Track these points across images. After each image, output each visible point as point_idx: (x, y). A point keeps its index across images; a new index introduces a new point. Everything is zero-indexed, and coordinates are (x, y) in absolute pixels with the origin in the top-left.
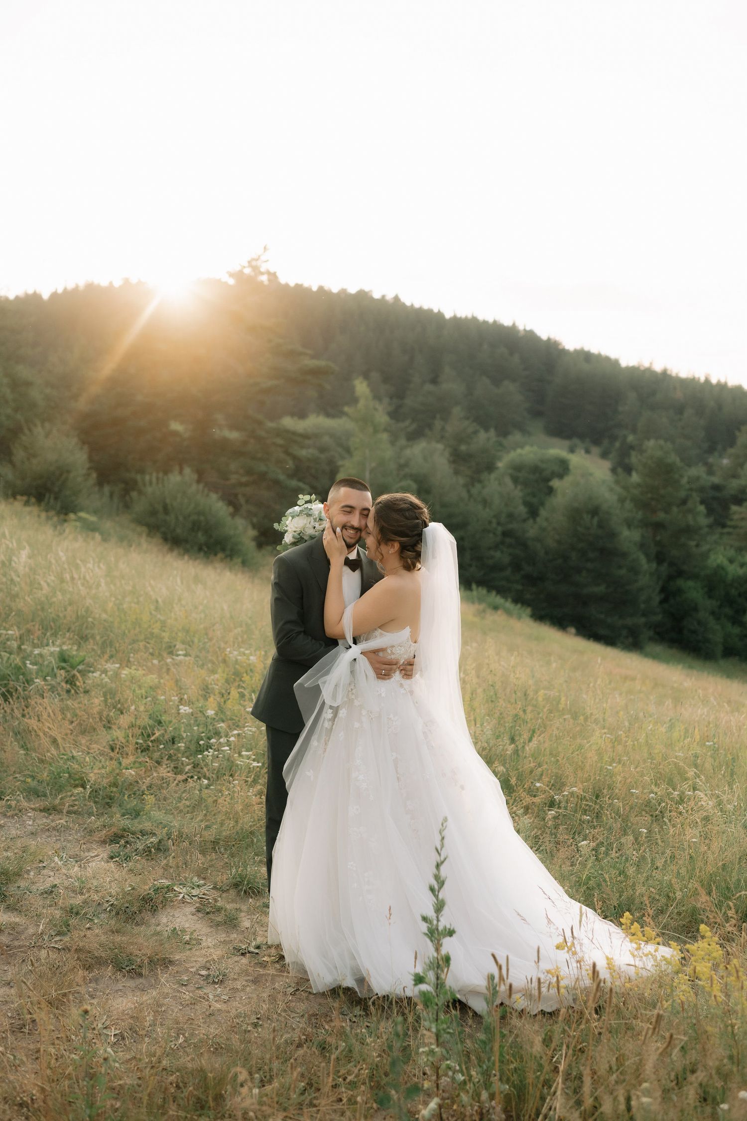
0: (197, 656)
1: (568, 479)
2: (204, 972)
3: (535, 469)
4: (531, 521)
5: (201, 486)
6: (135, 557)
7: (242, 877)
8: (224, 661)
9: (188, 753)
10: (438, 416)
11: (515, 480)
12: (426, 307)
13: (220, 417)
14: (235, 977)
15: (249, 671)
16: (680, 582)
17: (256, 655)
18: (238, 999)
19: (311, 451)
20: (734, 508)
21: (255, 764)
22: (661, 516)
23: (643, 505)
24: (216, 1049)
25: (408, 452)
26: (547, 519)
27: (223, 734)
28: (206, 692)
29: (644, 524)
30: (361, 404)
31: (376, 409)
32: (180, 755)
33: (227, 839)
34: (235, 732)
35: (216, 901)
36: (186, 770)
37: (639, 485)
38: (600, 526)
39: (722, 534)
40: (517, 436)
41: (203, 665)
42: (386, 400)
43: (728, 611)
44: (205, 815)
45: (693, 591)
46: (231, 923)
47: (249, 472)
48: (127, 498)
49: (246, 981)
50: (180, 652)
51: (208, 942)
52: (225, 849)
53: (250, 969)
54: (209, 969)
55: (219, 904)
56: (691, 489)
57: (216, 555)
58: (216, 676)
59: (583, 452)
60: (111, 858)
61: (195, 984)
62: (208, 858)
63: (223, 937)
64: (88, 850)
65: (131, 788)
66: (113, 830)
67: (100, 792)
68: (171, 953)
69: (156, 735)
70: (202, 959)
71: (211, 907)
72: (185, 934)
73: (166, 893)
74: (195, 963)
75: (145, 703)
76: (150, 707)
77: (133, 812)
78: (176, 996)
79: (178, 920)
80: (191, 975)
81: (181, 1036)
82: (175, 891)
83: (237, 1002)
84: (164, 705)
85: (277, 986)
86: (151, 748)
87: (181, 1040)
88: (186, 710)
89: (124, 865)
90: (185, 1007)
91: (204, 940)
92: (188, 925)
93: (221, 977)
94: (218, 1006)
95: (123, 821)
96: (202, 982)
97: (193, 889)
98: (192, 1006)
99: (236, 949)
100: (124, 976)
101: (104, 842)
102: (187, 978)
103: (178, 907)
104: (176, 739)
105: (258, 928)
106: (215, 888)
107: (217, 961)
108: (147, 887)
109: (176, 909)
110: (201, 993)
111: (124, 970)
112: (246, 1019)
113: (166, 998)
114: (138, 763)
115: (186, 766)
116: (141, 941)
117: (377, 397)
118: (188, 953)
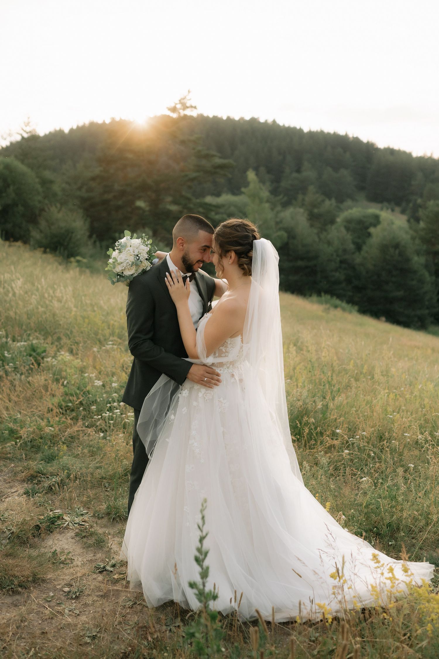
1: (379, 227)
2: (66, 589)
3: (360, 222)
4: (358, 253)
10: (300, 192)
11: (347, 229)
14: (89, 593)
18: (87, 613)
22: (438, 247)
25: (282, 215)
26: (367, 252)
29: (427, 253)
30: (252, 186)
31: (261, 189)
38: (400, 255)
40: (349, 202)
42: (268, 183)
46: (99, 544)
49: (97, 596)
51: (78, 561)
53: (103, 586)
54: (71, 586)
55: (93, 530)
59: (389, 210)
60: (25, 494)
61: (57, 600)
62: (94, 492)
63: (90, 557)
64: (11, 487)
65: (53, 440)
66: (30, 472)
67: (29, 444)
68: (45, 574)
69: (79, 400)
70: (69, 577)
71: (87, 532)
72: (62, 555)
73: (56, 521)
74: (62, 581)
75: (75, 379)
76: (77, 381)
77: (51, 457)
78: (39, 611)
79: (61, 543)
80: (56, 592)
81: (33, 649)
82: (63, 519)
83: (85, 616)
84: (87, 380)
85: (120, 601)
86: (76, 409)
87: (31, 653)
88: (99, 383)
89: (32, 499)
90: (44, 621)
91: (76, 560)
92: (67, 547)
93: (78, 594)
94: (70, 620)
95: (39, 465)
96: (63, 598)
97: (77, 517)
98: (49, 621)
99: (97, 567)
100: (4, 594)
101: (23, 481)
102: (53, 594)
103: (63, 532)
104: (94, 402)
105: (118, 549)
106: (94, 516)
107: (79, 579)
108: (42, 517)
109: (61, 534)
110: (59, 608)
111: (4, 590)
112: (88, 632)
113: (31, 613)
114: (61, 421)
115: (98, 421)
116: (25, 563)
117: (262, 181)
118: (60, 572)
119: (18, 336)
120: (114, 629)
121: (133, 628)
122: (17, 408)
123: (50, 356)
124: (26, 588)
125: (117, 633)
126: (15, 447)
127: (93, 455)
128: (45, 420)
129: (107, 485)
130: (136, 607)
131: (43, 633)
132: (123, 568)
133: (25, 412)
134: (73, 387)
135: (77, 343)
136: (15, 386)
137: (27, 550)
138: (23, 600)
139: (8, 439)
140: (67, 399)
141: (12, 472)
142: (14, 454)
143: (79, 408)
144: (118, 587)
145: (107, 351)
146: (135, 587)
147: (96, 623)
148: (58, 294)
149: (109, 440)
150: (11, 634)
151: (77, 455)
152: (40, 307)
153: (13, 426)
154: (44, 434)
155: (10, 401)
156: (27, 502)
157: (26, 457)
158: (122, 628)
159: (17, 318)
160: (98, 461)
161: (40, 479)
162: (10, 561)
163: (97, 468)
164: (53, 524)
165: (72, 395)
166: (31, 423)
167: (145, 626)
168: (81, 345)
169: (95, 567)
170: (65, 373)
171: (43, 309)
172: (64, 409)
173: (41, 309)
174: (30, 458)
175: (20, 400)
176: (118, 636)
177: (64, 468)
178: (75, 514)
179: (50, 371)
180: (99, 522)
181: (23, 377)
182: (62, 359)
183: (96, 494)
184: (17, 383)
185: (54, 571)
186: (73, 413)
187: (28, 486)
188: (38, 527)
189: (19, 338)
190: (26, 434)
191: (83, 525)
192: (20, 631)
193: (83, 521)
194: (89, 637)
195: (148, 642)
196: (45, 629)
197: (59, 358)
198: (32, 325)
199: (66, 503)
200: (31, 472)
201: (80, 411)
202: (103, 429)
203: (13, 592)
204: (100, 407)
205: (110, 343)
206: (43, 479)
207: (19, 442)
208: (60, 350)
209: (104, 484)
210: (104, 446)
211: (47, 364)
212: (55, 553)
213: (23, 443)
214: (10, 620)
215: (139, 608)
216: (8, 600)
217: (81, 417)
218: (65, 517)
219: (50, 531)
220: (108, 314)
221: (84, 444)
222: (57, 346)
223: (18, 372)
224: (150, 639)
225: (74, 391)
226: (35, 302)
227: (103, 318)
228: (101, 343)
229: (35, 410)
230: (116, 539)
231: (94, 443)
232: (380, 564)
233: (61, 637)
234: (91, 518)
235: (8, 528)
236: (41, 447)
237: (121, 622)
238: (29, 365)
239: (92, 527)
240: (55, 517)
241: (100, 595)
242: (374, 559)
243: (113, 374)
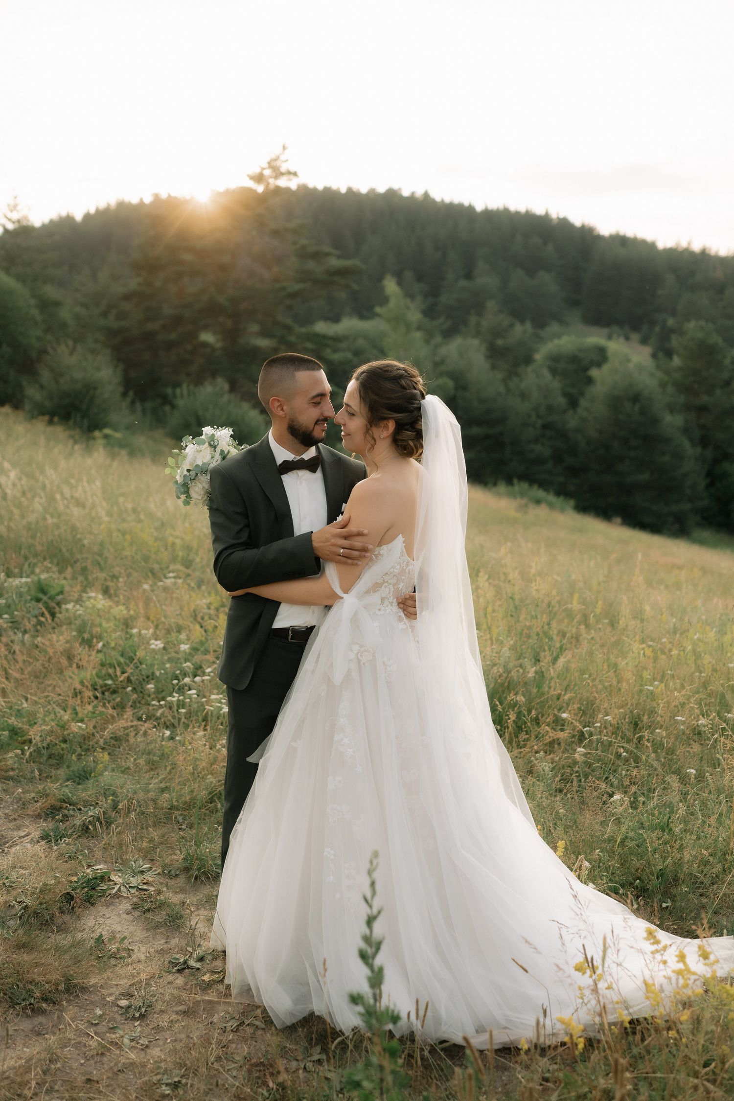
1: (606, 368)
2: (124, 1003)
3: (574, 359)
4: (571, 412)
7: (193, 860)
10: (473, 311)
11: (553, 372)
12: (458, 202)
14: (163, 1008)
18: (160, 1044)
22: (704, 399)
23: (685, 389)
25: (443, 349)
26: (587, 409)
29: (687, 409)
30: (392, 303)
31: (408, 308)
32: (149, 699)
33: (187, 806)
37: (680, 369)
38: (642, 413)
40: (554, 328)
42: (419, 299)
46: (174, 922)
49: (177, 1013)
51: (140, 952)
52: (183, 819)
53: (184, 995)
59: (621, 338)
60: (42, 838)
61: (109, 1022)
62: (160, 832)
63: (160, 944)
64: (18, 828)
65: (86, 744)
66: (49, 802)
67: (44, 752)
68: (87, 976)
69: (126, 675)
70: (126, 981)
71: (151, 902)
72: (113, 942)
73: (98, 885)
74: (115, 989)
75: (115, 638)
76: (121, 642)
77: (83, 774)
78: (80, 1043)
79: (108, 922)
80: (107, 1007)
82: (110, 880)
83: (159, 1049)
84: (136, 639)
85: (215, 1019)
86: (120, 690)
88: (157, 645)
89: (55, 847)
90: (88, 1060)
91: (136, 951)
92: (119, 929)
93: (143, 1010)
94: (133, 1056)
95: (64, 789)
96: (119, 1018)
97: (133, 876)
98: (97, 1059)
99: (173, 963)
100: (18, 1015)
101: (39, 816)
102: (100, 1012)
103: (112, 904)
104: (150, 677)
105: (207, 929)
106: (162, 873)
107: (144, 984)
108: (75, 879)
109: (108, 907)
110: (114, 1036)
111: (18, 1007)
112: (166, 1077)
113: (66, 1047)
114: (97, 712)
115: (157, 710)
116: (50, 959)
117: (409, 295)
118: (109, 973)
119: (15, 567)
120: (209, 1069)
121: (241, 1067)
122: (21, 691)
123: (73, 601)
124: (54, 1003)
125: (215, 1075)
126: (21, 758)
127: (153, 767)
128: (69, 711)
129: (180, 819)
130: (243, 1030)
131: (89, 1080)
132: (218, 963)
133: (34, 698)
134: (113, 653)
135: (114, 577)
136: (14, 652)
137: (53, 937)
138: (51, 1024)
139: (9, 745)
140: (104, 672)
141: (18, 802)
142: (20, 770)
143: (125, 688)
144: (212, 996)
145: (166, 589)
146: (240, 994)
147: (178, 1060)
148: (79, 493)
149: (180, 741)
150: (33, 1083)
151: (126, 769)
152: (48, 517)
153: (16, 723)
154: (69, 735)
155: (7, 679)
156: (47, 853)
157: (40, 775)
158: (223, 1068)
159: (12, 536)
160: (164, 779)
161: (66, 812)
162: (26, 957)
163: (163, 790)
164: (94, 889)
165: (112, 666)
166: (45, 715)
167: (261, 1062)
168: (121, 580)
169: (170, 962)
170: (98, 629)
171: (55, 520)
172: (100, 690)
173: (50, 521)
174: (47, 777)
175: (24, 676)
176: (217, 1082)
177: (107, 793)
178: (129, 871)
179: (73, 626)
180: (171, 883)
181: (27, 636)
182: (94, 606)
183: (163, 836)
184: (16, 648)
185: (101, 971)
186: (114, 696)
187: (47, 825)
188: (69, 897)
189: (17, 571)
190: (39, 735)
191: (146, 890)
192: (49, 1078)
193: (144, 883)
194: (167, 1085)
195: (268, 1091)
196: (92, 1073)
197: (88, 604)
198: (39, 548)
199: (113, 853)
200: (51, 801)
201: (126, 693)
202: (168, 723)
203: (33, 1010)
204: (160, 686)
205: (171, 575)
206: (71, 812)
207: (29, 750)
208: (88, 590)
209: (176, 818)
210: (172, 752)
211: (67, 615)
212: (99, 940)
213: (35, 751)
214: (31, 1059)
215: (249, 1030)
216: (26, 1025)
217: (130, 703)
218: (113, 877)
219: (90, 901)
220: (163, 524)
221: (137, 750)
222: (82, 582)
223: (18, 629)
224: (271, 1084)
225: (116, 659)
226: (40, 508)
227: (155, 534)
228: (155, 575)
229: (52, 695)
230: (203, 912)
231: (155, 747)
232: (660, 946)
233: (119, 1086)
234: (157, 878)
235: (18, 900)
236: (65, 756)
237: (220, 1057)
238: (36, 617)
239: (159, 892)
240: (96, 878)
241: (181, 1011)
242: (650, 936)
243: (179, 630)
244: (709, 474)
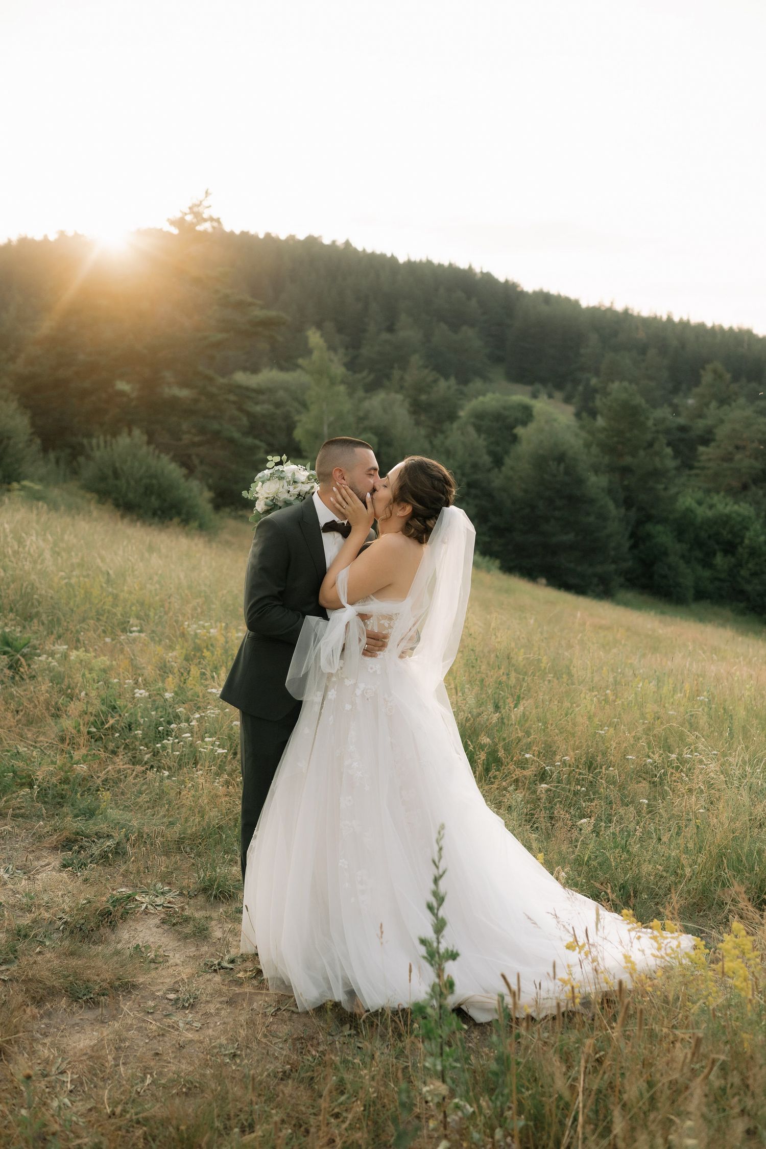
0: (153, 632)
1: (532, 427)
2: (172, 996)
3: (498, 417)
4: (496, 470)
5: (152, 447)
6: (83, 526)
7: (212, 881)
8: (183, 635)
9: (147, 740)
10: (396, 365)
11: (479, 429)
12: (378, 252)
13: (168, 375)
14: (208, 999)
15: (209, 646)
16: (649, 527)
17: (216, 627)
18: (212, 1025)
19: (266, 406)
20: (701, 449)
21: (220, 751)
22: (628, 460)
23: (609, 449)
24: (189, 1089)
25: (366, 404)
26: (512, 468)
27: (183, 718)
28: (164, 669)
29: (612, 469)
30: (316, 355)
31: (331, 361)
32: (137, 743)
33: (194, 837)
34: (197, 716)
35: (183, 909)
36: (146, 759)
37: (604, 429)
38: (567, 472)
39: (690, 476)
40: (478, 384)
41: (160, 640)
42: (341, 351)
43: (698, 554)
44: (168, 810)
45: (663, 536)
46: (201, 934)
47: (202, 431)
48: (75, 463)
49: (221, 1003)
50: (135, 629)
51: (176, 958)
52: (191, 849)
53: (225, 989)
54: (178, 991)
55: (186, 913)
56: (657, 432)
57: (171, 519)
58: (175, 653)
59: (545, 397)
60: (65, 867)
61: (163, 1011)
63: (192, 951)
64: (39, 859)
65: (85, 784)
66: (63, 835)
67: (48, 792)
68: (134, 976)
69: (110, 723)
70: (170, 980)
71: (178, 917)
72: (149, 950)
73: (127, 904)
74: (162, 986)
75: (97, 688)
76: (103, 692)
77: (89, 811)
78: (141, 1027)
79: (141, 935)
80: (157, 1000)
81: (149, 1076)
82: (136, 900)
83: (211, 1030)
84: (117, 688)
85: (255, 1006)
86: (105, 737)
87: (148, 1081)
88: (142, 693)
89: (79, 874)
90: (152, 1040)
91: (171, 957)
92: (152, 940)
93: (192, 1001)
94: (190, 1035)
95: (76, 824)
96: (170, 1008)
97: (157, 896)
98: (159, 1038)
99: (208, 965)
100: (81, 1007)
101: (56, 848)
102: (153, 1004)
103: (141, 920)
104: (135, 725)
105: (234, 939)
106: (181, 894)
107: (186, 981)
108: (105, 899)
109: (139, 922)
110: (170, 1021)
111: (80, 1000)
112: (222, 1049)
113: (130, 1030)
114: (93, 755)
115: (145, 755)
116: (99, 963)
117: (332, 348)
118: (153, 973)
120: (258, 1043)
121: (285, 1041)
123: (45, 653)
124: (111, 998)
125: (265, 1048)
126: (30, 798)
128: (65, 756)
129: (188, 849)
130: (281, 1014)
131: (157, 1054)
132: (249, 964)
137: (96, 947)
138: (111, 1014)
140: (88, 721)
141: (33, 836)
143: (112, 735)
144: (247, 989)
146: (277, 987)
147: (230, 1037)
154: (70, 776)
156: (72, 879)
157: (48, 813)
161: (81, 843)
164: (122, 907)
165: (96, 714)
167: (302, 1037)
169: (205, 964)
172: (86, 738)
177: (118, 826)
178: (152, 892)
180: (192, 902)
185: (145, 973)
187: (66, 855)
191: (171, 908)
192: (122, 1054)
193: (167, 903)
194: (225, 1055)
195: (312, 1057)
196: (158, 1049)
199: (132, 878)
200: (66, 834)
201: (116, 739)
203: (94, 1003)
206: (87, 844)
207: (36, 789)
209: (184, 848)
212: (137, 949)
213: (42, 790)
214: (102, 1040)
215: (286, 1014)
216: (89, 1015)
218: (138, 898)
219: (124, 916)
224: (314, 1052)
225: (99, 708)
233: (184, 1058)
234: (178, 898)
235: (58, 917)
236: (68, 796)
237: (266, 1034)
240: (123, 899)
241: (224, 1001)
244: (633, 535)
